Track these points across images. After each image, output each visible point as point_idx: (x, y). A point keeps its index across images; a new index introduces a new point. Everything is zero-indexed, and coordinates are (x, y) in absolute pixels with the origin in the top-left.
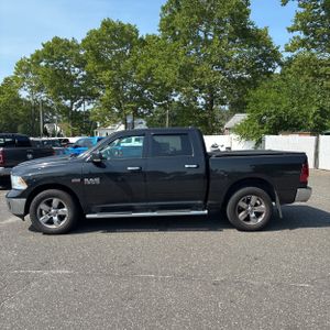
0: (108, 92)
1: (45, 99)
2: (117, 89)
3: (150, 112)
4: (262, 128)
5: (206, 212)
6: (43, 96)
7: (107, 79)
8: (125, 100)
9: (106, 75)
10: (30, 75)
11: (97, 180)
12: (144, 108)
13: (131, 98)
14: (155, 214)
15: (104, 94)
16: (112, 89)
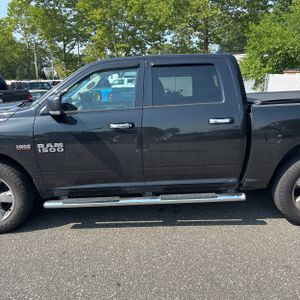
0: (100, 32)
1: (39, 41)
2: (109, 29)
3: (143, 53)
4: (265, 67)
5: (243, 197)
6: (36, 38)
7: (99, 17)
8: (117, 40)
9: (97, 14)
10: (23, 16)
11: (60, 146)
12: (137, 49)
13: (123, 38)
14: (158, 200)
15: (96, 35)
16: (104, 28)
